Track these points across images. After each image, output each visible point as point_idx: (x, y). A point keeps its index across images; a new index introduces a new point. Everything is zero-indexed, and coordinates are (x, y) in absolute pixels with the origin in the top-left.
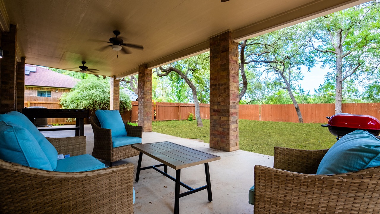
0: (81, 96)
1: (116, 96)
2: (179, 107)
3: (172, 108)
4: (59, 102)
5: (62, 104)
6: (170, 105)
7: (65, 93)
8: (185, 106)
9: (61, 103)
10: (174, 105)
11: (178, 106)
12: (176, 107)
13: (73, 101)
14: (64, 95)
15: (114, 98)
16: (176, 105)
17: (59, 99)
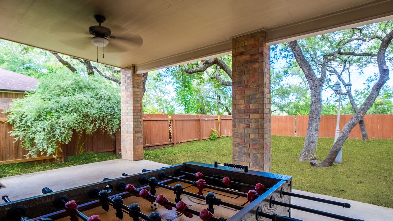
0: (55, 106)
1: (136, 105)
2: (201, 121)
3: (192, 122)
4: (4, 118)
5: (14, 122)
6: (189, 119)
7: (18, 100)
8: (207, 119)
9: (10, 120)
10: (194, 119)
11: (199, 120)
12: (196, 122)
13: (39, 116)
14: (15, 105)
15: (134, 110)
16: (196, 118)
17: (5, 112)
